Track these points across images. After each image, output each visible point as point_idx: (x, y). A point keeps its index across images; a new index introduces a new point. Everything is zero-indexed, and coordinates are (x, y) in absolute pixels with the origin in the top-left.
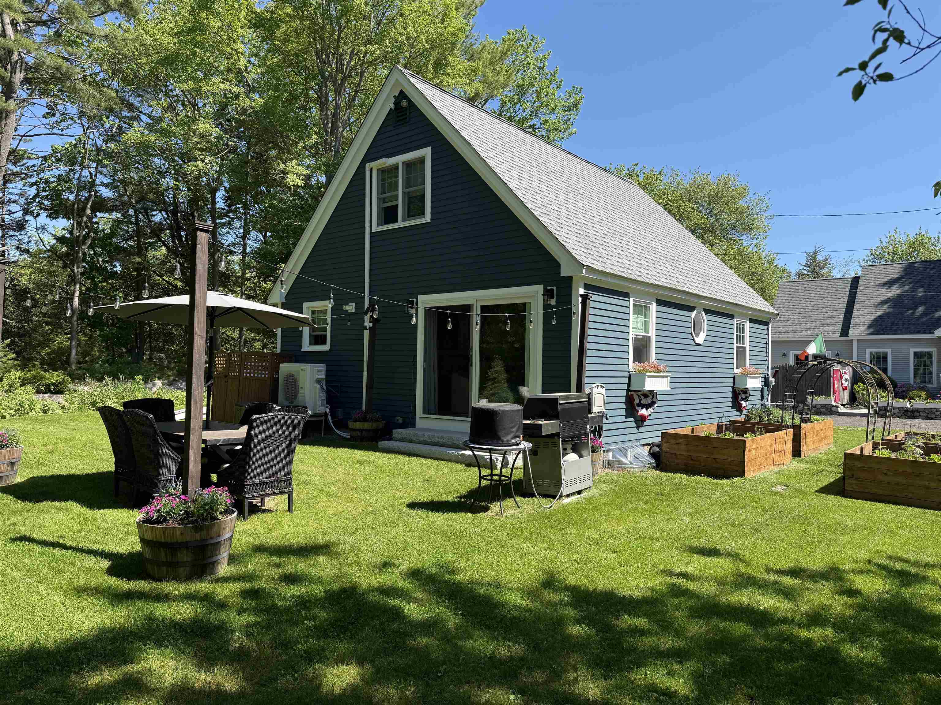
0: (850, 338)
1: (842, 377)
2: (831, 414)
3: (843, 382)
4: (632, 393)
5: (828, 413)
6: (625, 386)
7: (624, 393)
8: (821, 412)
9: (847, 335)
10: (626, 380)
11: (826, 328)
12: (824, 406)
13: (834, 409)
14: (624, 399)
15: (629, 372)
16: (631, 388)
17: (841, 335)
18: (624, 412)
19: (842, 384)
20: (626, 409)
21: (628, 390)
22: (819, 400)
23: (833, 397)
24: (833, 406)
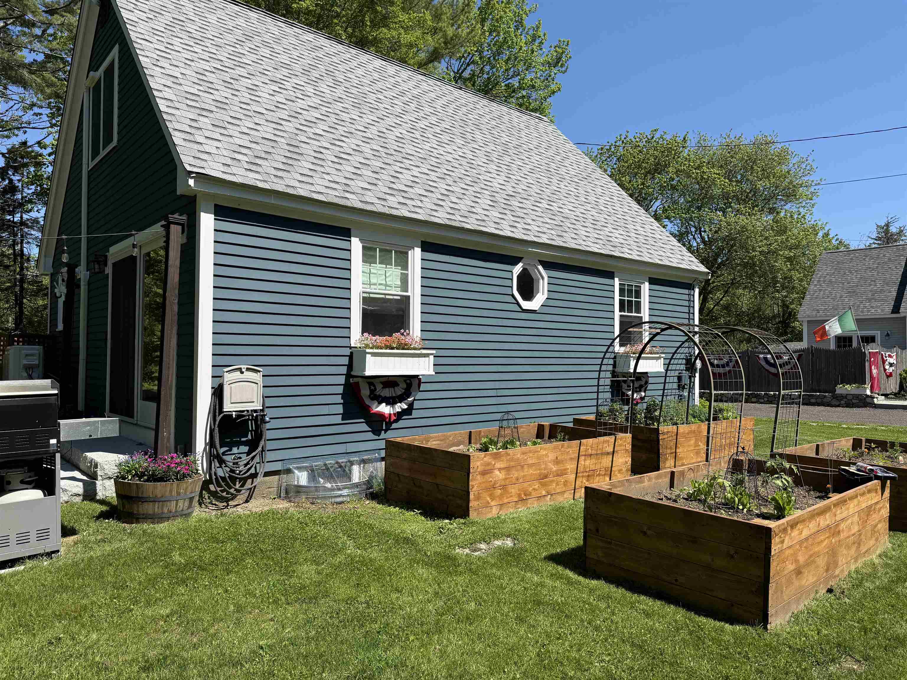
0: (902, 315)
1: (884, 362)
2: (865, 406)
3: (887, 367)
4: (356, 380)
5: (862, 404)
6: (344, 370)
7: (342, 380)
8: (853, 404)
9: (898, 312)
10: (346, 360)
11: (874, 304)
12: (857, 397)
13: (869, 400)
14: (340, 390)
15: (351, 348)
16: (353, 373)
17: (893, 312)
18: (340, 409)
19: (885, 370)
20: (345, 405)
21: (349, 375)
22: (849, 389)
23: (868, 386)
24: (867, 396)
